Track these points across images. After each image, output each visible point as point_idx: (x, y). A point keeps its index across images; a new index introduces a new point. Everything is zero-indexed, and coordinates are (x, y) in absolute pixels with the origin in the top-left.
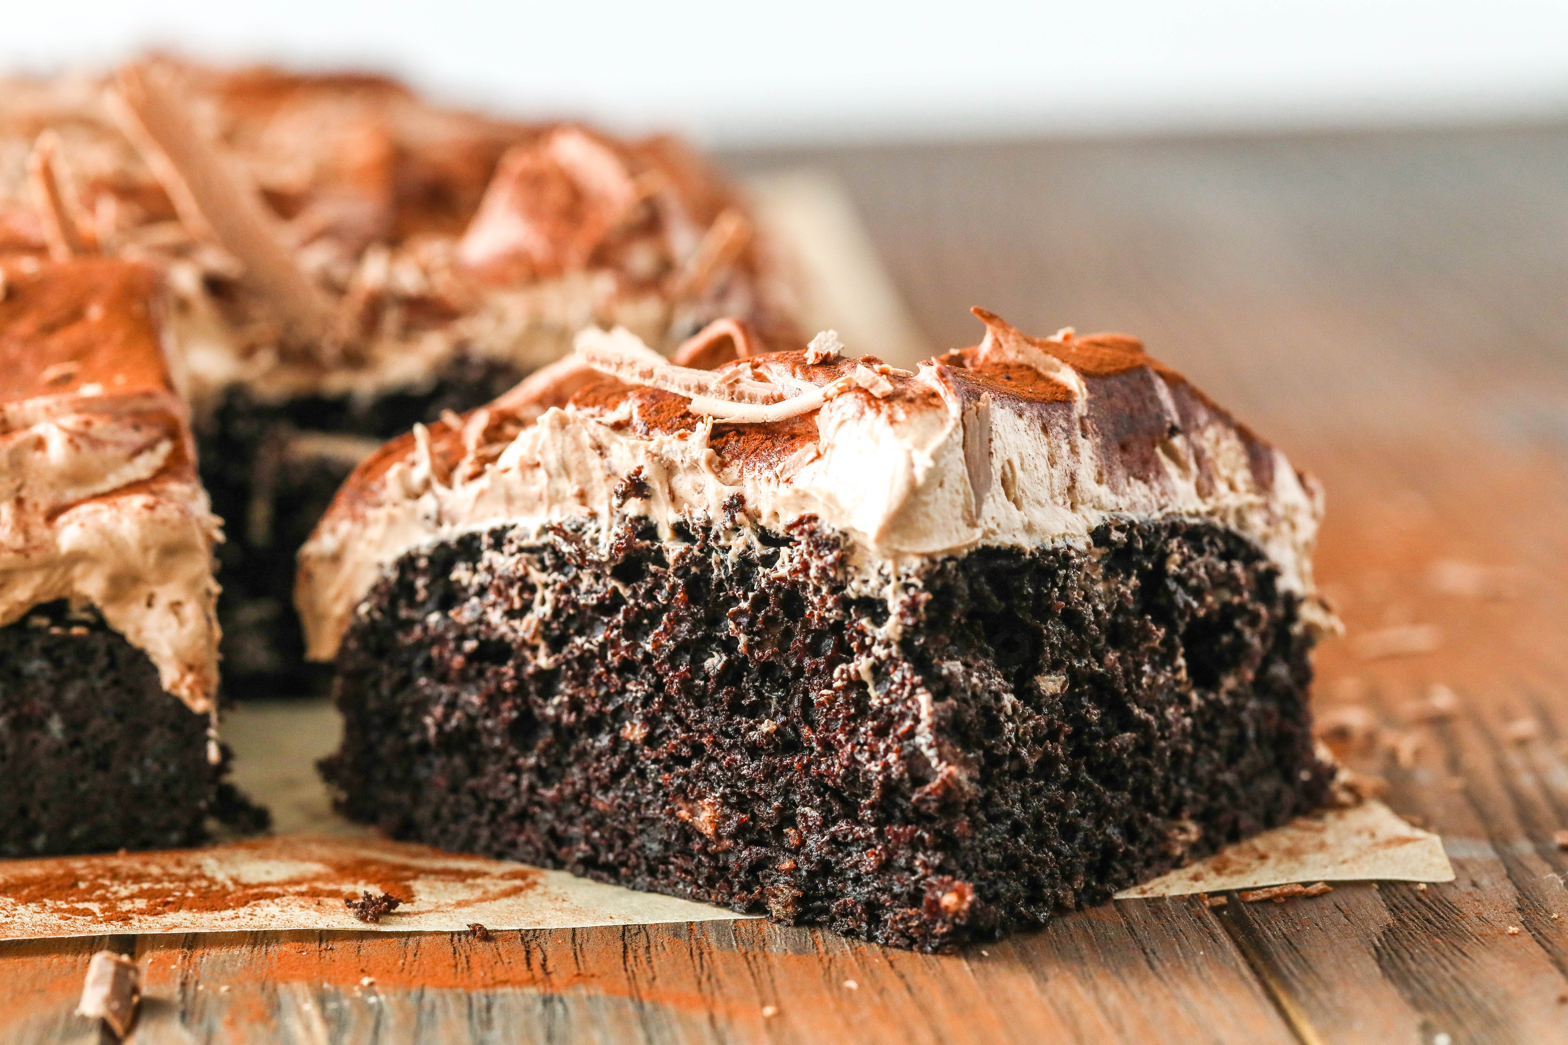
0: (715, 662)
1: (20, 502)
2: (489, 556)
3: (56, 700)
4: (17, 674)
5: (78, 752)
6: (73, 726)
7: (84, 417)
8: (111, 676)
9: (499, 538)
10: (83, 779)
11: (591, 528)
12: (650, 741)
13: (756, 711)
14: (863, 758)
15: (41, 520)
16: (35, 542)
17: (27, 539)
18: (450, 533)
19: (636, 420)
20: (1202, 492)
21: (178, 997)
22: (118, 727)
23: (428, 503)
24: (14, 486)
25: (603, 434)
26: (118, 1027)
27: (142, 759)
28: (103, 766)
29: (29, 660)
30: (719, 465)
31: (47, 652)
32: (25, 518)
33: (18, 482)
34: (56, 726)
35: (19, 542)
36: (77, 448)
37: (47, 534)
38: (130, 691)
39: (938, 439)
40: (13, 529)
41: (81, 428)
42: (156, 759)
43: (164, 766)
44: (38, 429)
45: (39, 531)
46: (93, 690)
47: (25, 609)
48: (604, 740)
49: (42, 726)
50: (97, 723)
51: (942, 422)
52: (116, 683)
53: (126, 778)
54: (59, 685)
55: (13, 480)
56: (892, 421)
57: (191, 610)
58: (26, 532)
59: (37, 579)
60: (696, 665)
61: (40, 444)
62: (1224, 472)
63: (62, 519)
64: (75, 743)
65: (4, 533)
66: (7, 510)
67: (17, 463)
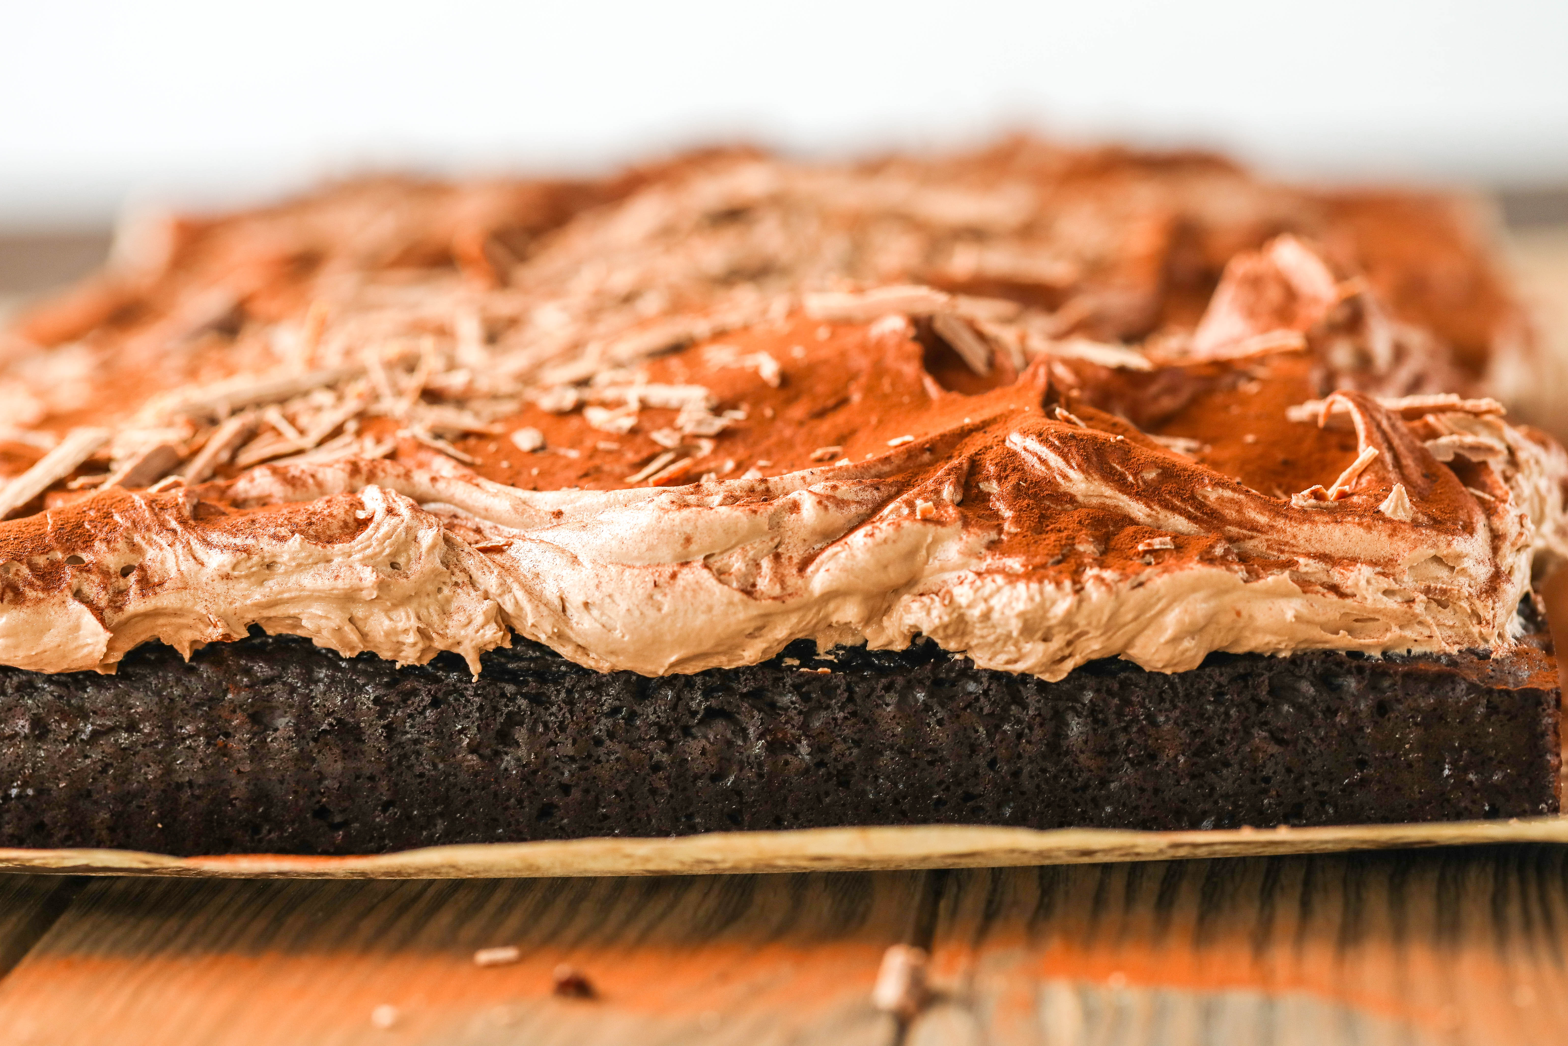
1: (777, 557)
3: (805, 727)
4: (773, 705)
5: (822, 771)
6: (819, 749)
7: (831, 483)
8: (850, 708)
10: (827, 794)
15: (794, 571)
16: (789, 590)
17: (783, 588)
22: (855, 751)
24: (773, 544)
27: (876, 778)
28: (844, 783)
29: (782, 694)
31: (796, 688)
32: (781, 570)
33: (777, 540)
34: (804, 748)
35: (777, 590)
36: (826, 508)
37: (800, 582)
38: (866, 721)
40: (771, 580)
41: (829, 492)
42: (887, 778)
43: (895, 784)
44: (794, 495)
45: (793, 580)
46: (835, 719)
47: (780, 648)
49: (793, 749)
50: (839, 747)
52: (854, 714)
53: (864, 793)
54: (807, 715)
55: (772, 539)
58: (783, 583)
59: (794, 619)
61: (795, 507)
63: (812, 566)
64: (820, 764)
65: (764, 583)
66: (766, 564)
67: (775, 525)
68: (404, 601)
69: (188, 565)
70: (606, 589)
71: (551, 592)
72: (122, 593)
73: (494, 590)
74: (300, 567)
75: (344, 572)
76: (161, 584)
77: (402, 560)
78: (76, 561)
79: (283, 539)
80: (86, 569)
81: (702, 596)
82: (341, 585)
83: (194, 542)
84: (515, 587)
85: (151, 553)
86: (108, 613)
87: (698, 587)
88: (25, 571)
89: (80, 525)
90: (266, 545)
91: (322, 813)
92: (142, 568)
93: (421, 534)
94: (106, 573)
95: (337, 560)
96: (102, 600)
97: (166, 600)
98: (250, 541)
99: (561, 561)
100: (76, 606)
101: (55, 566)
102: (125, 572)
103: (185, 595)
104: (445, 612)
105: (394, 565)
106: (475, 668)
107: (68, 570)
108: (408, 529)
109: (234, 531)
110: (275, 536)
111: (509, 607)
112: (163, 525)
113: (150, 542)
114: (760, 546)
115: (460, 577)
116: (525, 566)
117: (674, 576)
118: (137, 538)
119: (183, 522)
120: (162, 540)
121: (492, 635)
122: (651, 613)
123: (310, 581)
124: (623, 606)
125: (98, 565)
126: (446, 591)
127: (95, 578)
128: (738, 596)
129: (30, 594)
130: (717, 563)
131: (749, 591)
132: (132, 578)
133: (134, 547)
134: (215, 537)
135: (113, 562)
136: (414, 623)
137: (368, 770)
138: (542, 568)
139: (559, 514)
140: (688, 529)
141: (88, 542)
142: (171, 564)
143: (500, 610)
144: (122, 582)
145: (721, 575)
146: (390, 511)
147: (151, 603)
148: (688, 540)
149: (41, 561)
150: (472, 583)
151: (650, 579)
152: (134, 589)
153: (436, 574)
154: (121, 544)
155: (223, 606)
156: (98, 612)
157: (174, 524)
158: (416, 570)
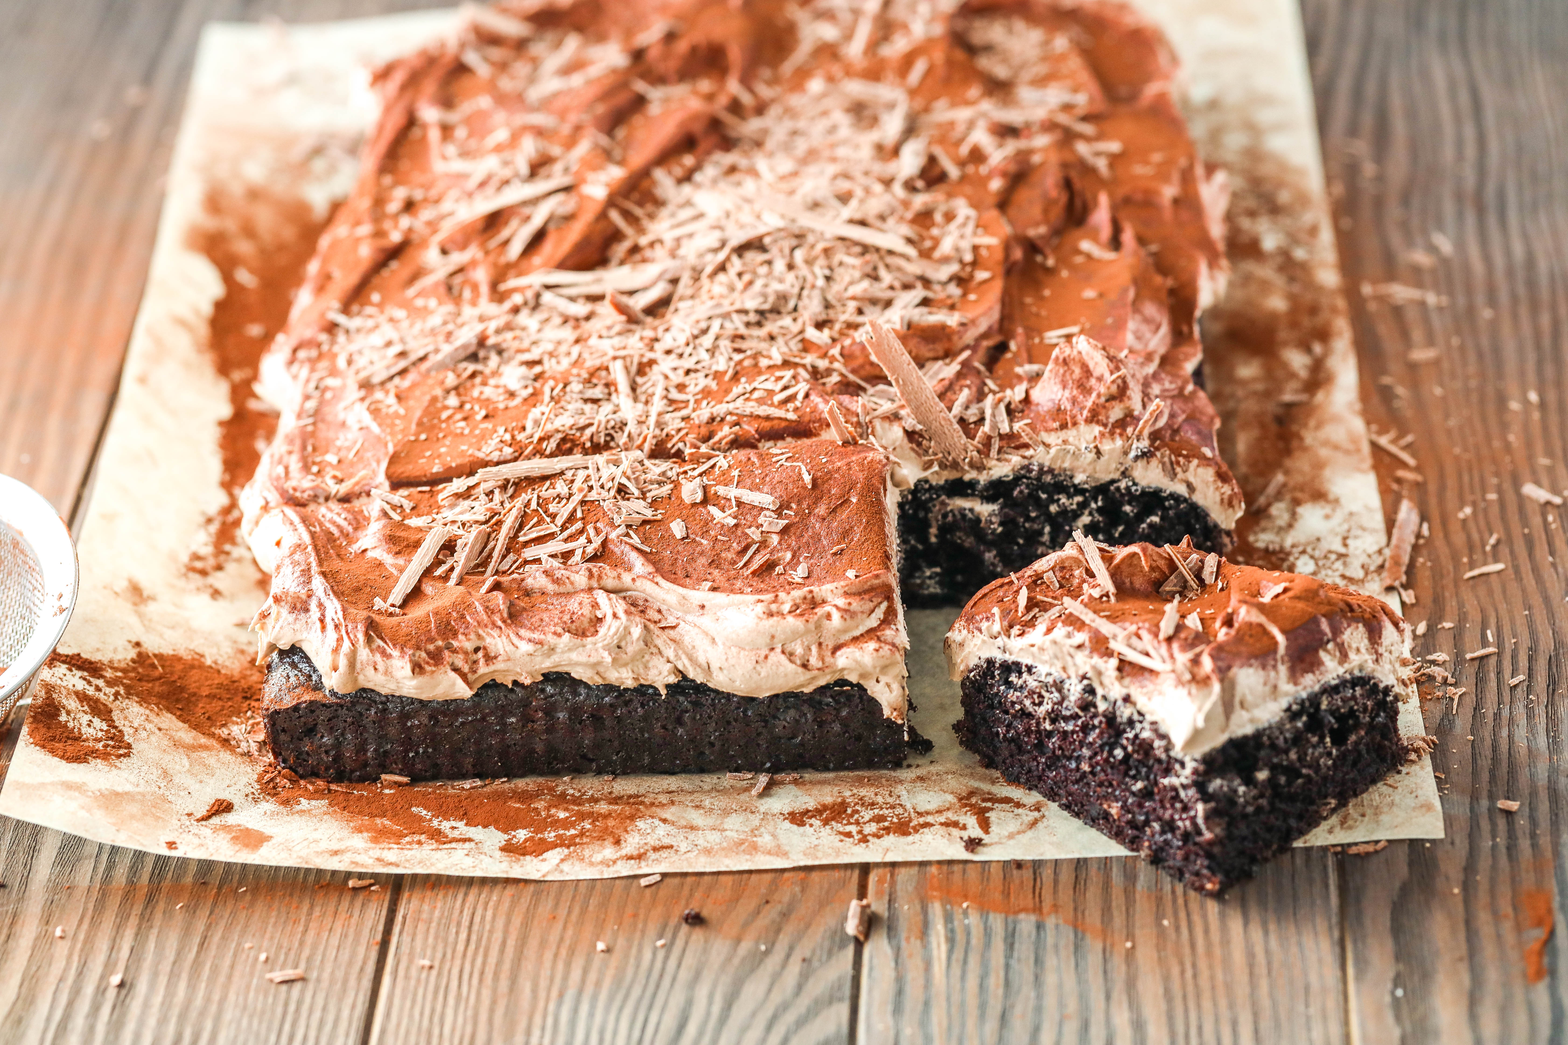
0: (1119, 753)
1: (820, 644)
2: (1025, 676)
3: (837, 716)
4: (820, 703)
5: (847, 735)
6: (844, 726)
7: (847, 598)
8: (861, 707)
9: (1030, 669)
10: (849, 745)
11: (1067, 682)
12: (1092, 773)
13: (1135, 778)
14: (1177, 817)
15: (828, 656)
16: (826, 664)
17: (822, 663)
18: (1010, 658)
19: (1087, 644)
20: (1341, 663)
21: (886, 914)
22: (864, 726)
23: (1000, 642)
24: (817, 638)
25: (1072, 651)
26: (861, 938)
27: (875, 738)
28: (858, 740)
29: (825, 699)
30: (1121, 678)
31: (832, 696)
32: (822, 654)
33: (819, 636)
34: (837, 726)
35: (819, 664)
36: (845, 616)
37: (831, 661)
38: (869, 713)
39: (1208, 706)
40: (816, 660)
41: (847, 607)
42: (881, 738)
43: (885, 741)
44: (828, 609)
45: (829, 659)
46: (853, 712)
48: (1073, 765)
50: (855, 725)
51: (1210, 694)
52: (863, 710)
55: (817, 635)
56: (1190, 694)
57: (896, 686)
58: (822, 661)
59: (830, 675)
60: (1111, 753)
61: (829, 616)
62: (1354, 646)
63: (839, 653)
64: (845, 732)
65: (814, 661)
66: (814, 649)
67: (818, 626)
68: (625, 665)
69: (509, 648)
70: (732, 661)
71: (702, 660)
72: (475, 662)
73: (672, 658)
74: (570, 650)
75: (593, 653)
76: (496, 657)
77: (623, 644)
78: (449, 647)
79: (559, 635)
80: (454, 651)
81: (781, 669)
82: (592, 660)
83: (512, 635)
84: (683, 657)
85: (488, 640)
86: (470, 676)
87: (779, 664)
88: (424, 655)
89: (449, 623)
90: (551, 639)
91: (584, 757)
92: (485, 648)
93: (632, 630)
94: (466, 653)
95: (589, 647)
96: (466, 669)
97: (499, 665)
98: (542, 637)
99: (707, 642)
100: (453, 675)
101: (439, 650)
102: (477, 650)
103: (509, 664)
104: (646, 667)
105: (619, 647)
106: (663, 692)
107: (446, 653)
108: (626, 628)
109: (533, 629)
110: (555, 633)
111: (681, 668)
112: (494, 624)
113: (488, 634)
114: (811, 638)
115: (654, 650)
116: (687, 640)
117: (766, 657)
118: (481, 632)
119: (504, 622)
120: (495, 633)
121: (672, 679)
122: (755, 677)
123: (574, 656)
124: (740, 672)
125: (461, 648)
126: (647, 657)
127: (461, 656)
128: (800, 670)
129: (428, 668)
130: (788, 649)
131: (805, 666)
132: (480, 654)
133: (479, 637)
134: (522, 632)
135: (469, 646)
136: (631, 675)
137: (608, 737)
138: (697, 643)
139: (703, 607)
140: (773, 631)
141: (455, 634)
142: (500, 646)
143: (676, 668)
144: (475, 657)
145: (790, 656)
146: (615, 616)
147: (492, 668)
148: (773, 637)
149: (431, 647)
150: (660, 653)
151: (754, 659)
152: (482, 662)
153: (641, 650)
154: (472, 636)
155: (529, 669)
156: (464, 676)
157: (500, 623)
158: (631, 649)
